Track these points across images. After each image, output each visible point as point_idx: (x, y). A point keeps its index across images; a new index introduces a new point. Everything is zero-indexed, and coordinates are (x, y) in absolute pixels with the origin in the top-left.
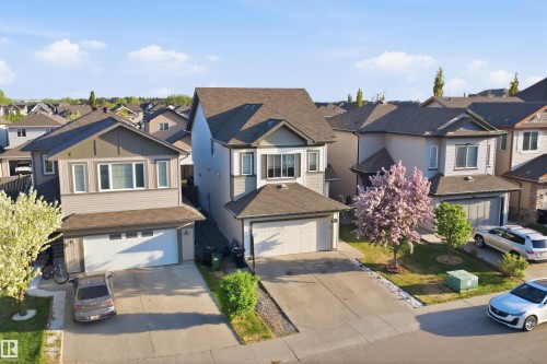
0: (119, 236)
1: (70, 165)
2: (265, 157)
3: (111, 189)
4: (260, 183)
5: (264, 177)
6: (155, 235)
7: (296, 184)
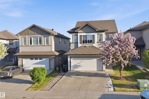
0: (33, 59)
1: (22, 37)
2: (81, 36)
3: (32, 45)
4: (79, 45)
5: (81, 43)
6: (43, 60)
7: (93, 46)
